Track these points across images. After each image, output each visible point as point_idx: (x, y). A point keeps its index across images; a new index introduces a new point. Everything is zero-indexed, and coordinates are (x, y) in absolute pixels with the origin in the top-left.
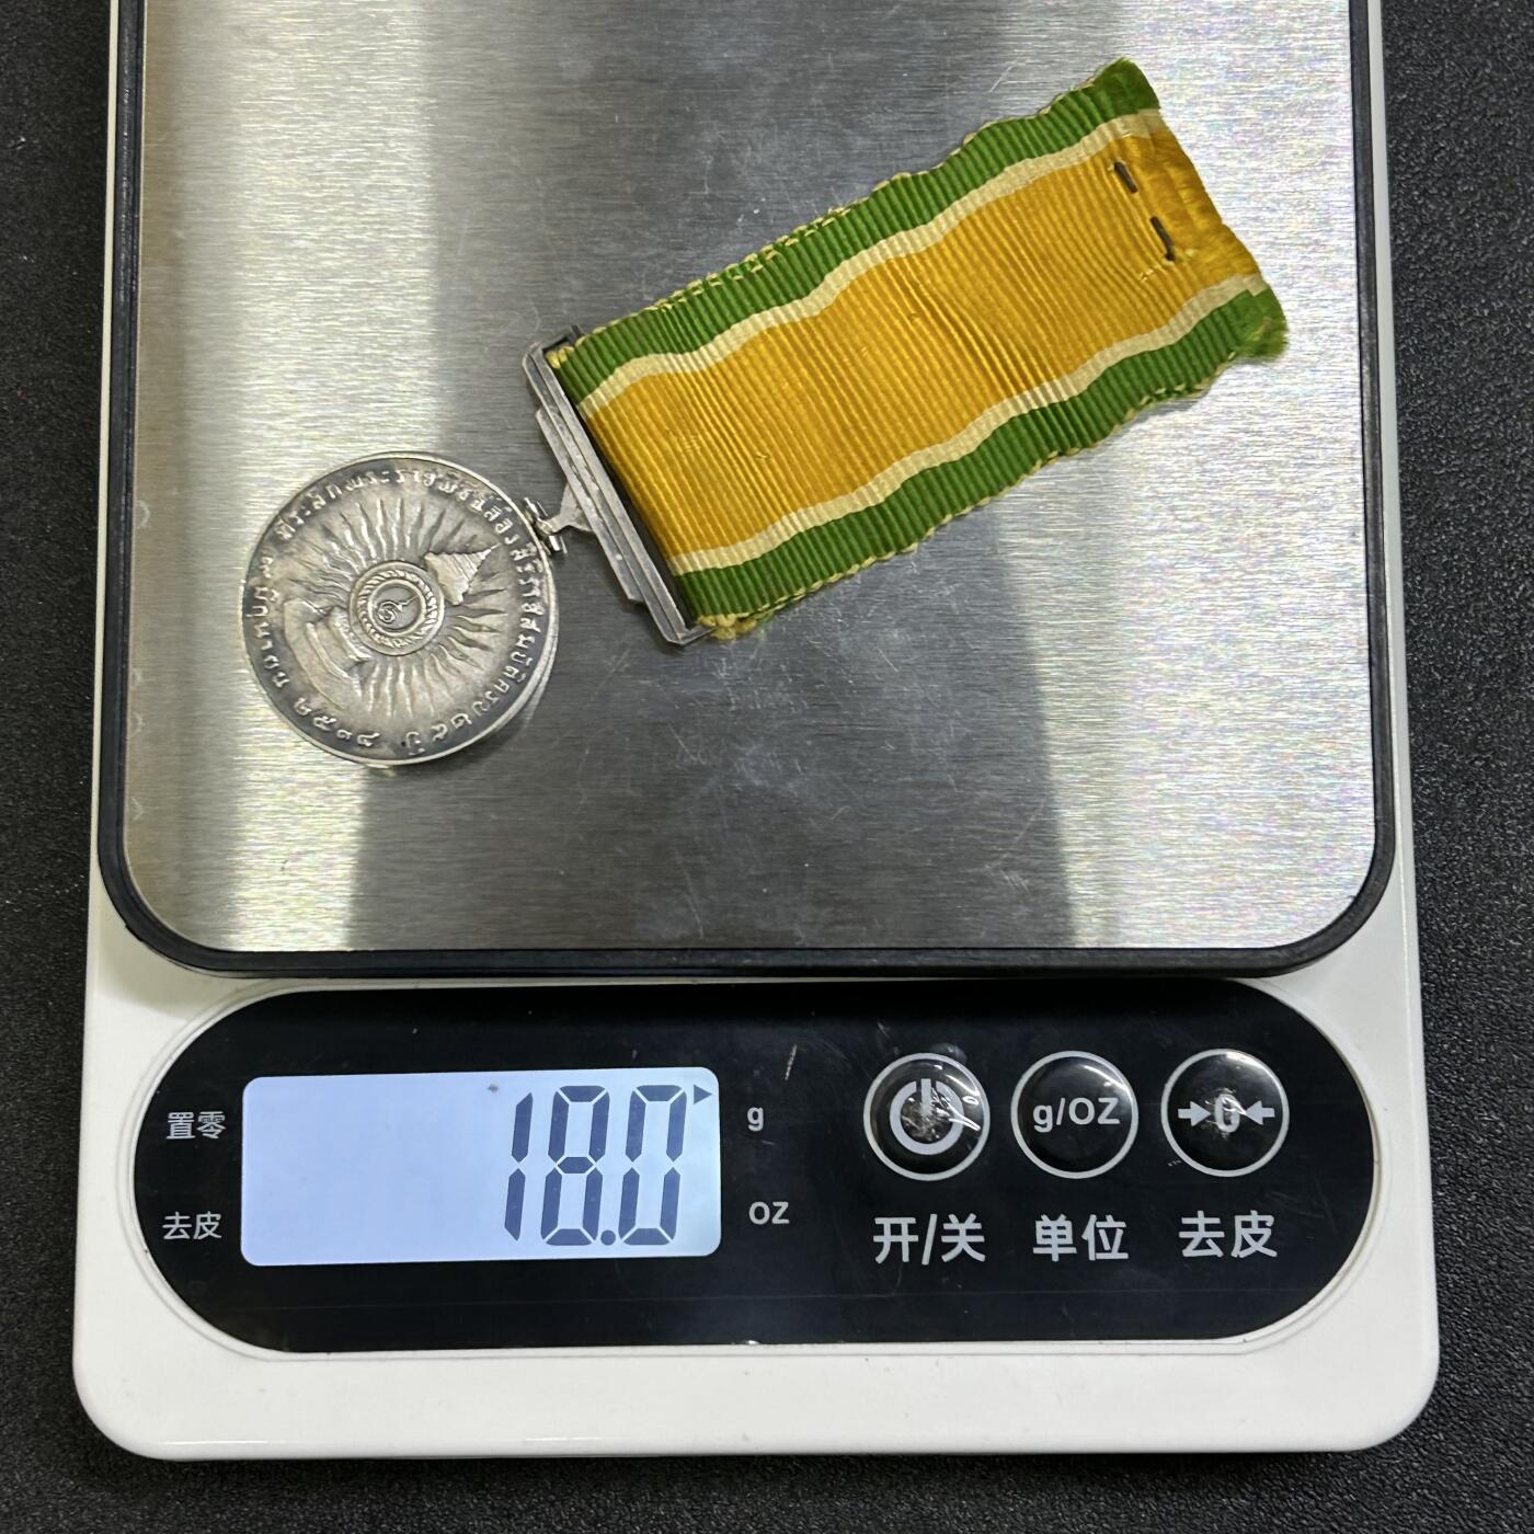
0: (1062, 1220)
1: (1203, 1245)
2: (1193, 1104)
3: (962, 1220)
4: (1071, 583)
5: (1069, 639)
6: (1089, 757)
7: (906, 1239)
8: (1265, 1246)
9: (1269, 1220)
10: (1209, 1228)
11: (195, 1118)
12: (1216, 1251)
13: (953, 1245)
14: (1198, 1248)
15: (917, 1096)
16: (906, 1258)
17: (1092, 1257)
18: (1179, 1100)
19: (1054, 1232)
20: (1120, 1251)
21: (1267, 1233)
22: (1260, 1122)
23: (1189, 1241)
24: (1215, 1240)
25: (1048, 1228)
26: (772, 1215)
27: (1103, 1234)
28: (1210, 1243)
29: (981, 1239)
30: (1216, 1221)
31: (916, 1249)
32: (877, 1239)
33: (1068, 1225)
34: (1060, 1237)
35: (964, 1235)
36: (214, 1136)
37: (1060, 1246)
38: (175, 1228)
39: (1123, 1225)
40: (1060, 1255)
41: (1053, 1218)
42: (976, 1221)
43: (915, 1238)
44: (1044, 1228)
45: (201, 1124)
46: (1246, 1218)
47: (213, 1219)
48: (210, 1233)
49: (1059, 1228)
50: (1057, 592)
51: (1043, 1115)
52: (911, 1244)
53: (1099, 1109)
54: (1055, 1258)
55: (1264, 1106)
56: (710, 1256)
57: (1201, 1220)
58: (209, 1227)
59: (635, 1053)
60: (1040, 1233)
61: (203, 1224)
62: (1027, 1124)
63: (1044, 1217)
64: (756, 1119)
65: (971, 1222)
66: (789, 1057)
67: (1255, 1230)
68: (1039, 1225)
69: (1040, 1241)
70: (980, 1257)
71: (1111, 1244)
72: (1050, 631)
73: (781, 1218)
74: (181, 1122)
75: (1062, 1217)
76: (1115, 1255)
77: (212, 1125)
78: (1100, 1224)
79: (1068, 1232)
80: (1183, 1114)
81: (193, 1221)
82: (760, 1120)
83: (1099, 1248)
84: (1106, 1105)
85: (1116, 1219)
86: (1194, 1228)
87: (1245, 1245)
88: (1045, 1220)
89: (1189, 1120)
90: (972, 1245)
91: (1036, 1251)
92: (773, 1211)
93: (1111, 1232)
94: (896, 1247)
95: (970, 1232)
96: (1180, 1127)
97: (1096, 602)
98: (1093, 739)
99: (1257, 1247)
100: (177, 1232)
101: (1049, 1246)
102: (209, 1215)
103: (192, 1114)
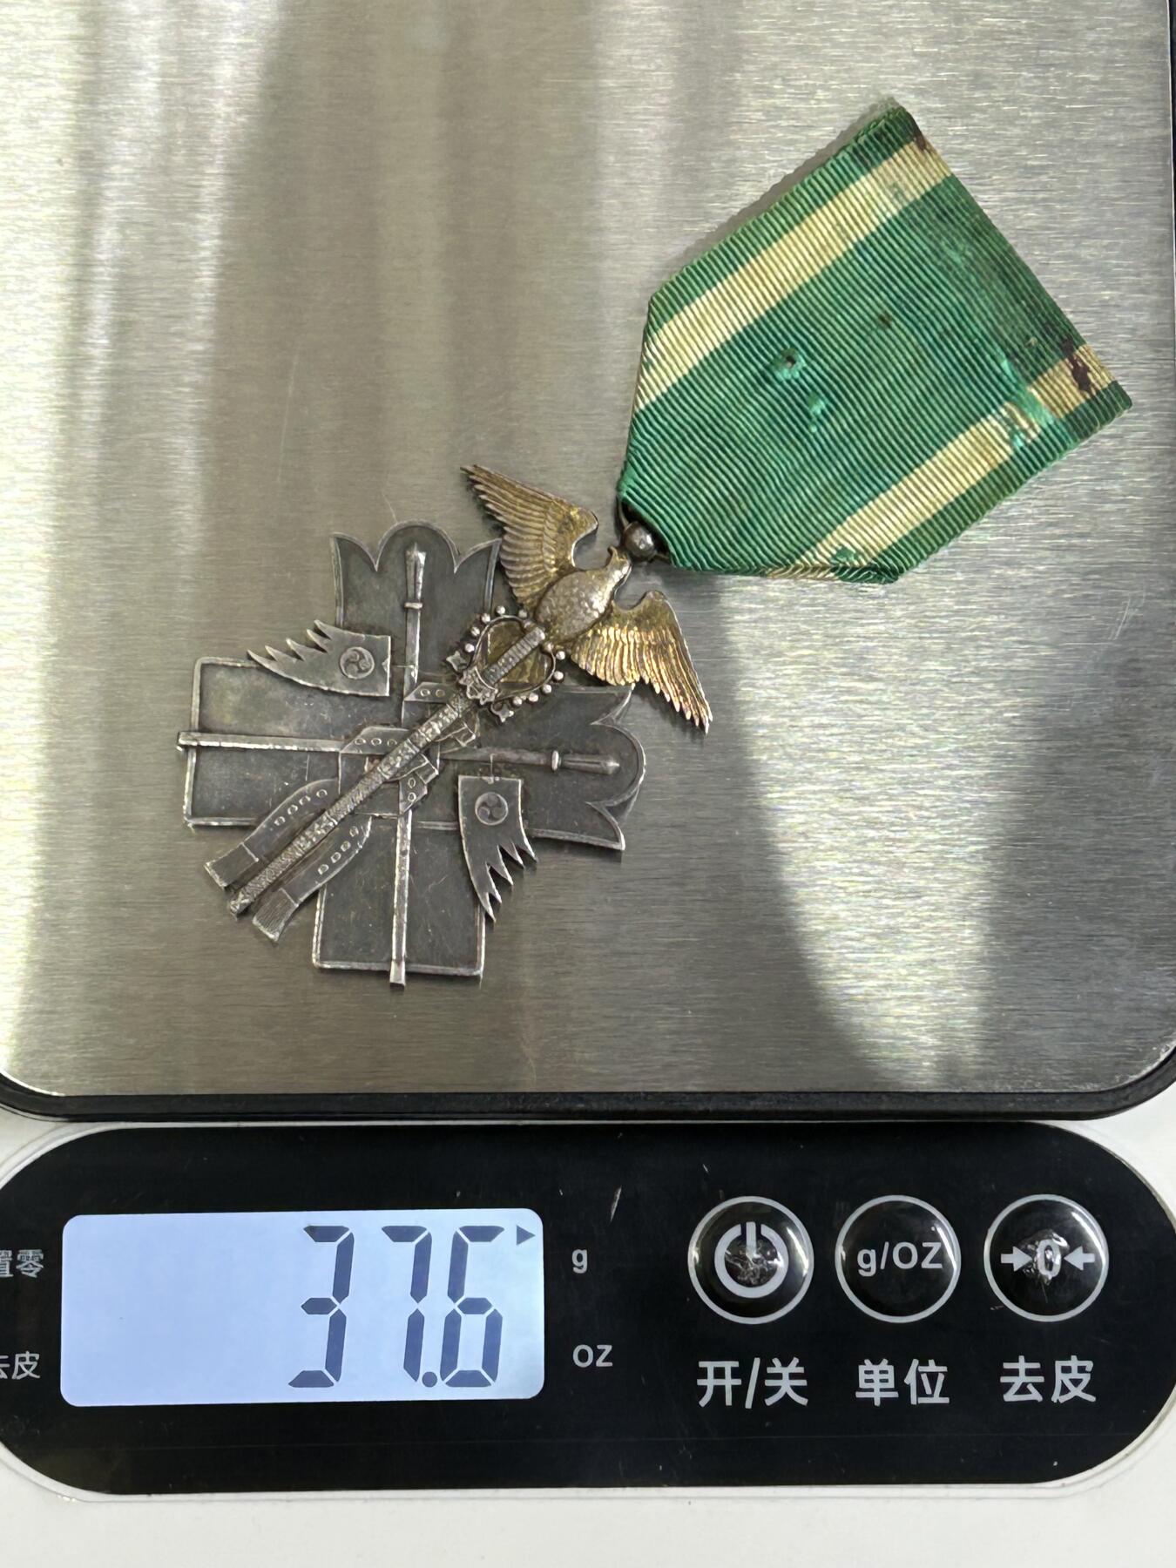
0: (884, 1364)
1: (1023, 1390)
2: (1015, 1249)
3: (785, 1364)
4: (902, 728)
5: (899, 783)
6: (919, 901)
7: (729, 1382)
8: (1086, 1390)
9: (1089, 1365)
10: (1029, 1372)
11: (14, 1256)
12: (1035, 1396)
13: (776, 1389)
14: (1019, 1392)
15: (742, 1238)
16: (729, 1401)
17: (914, 1400)
18: (1002, 1245)
19: (876, 1377)
20: (942, 1395)
21: (1086, 1378)
22: (1081, 1268)
23: (1009, 1386)
24: (1036, 1385)
25: (871, 1372)
26: (596, 1356)
27: (924, 1378)
28: (1030, 1387)
29: (803, 1383)
30: (1036, 1366)
31: (739, 1392)
32: (701, 1382)
33: (891, 1369)
34: (882, 1381)
35: (787, 1379)
36: (33, 1275)
37: (882, 1390)
39: (944, 1369)
40: (883, 1400)
41: (876, 1362)
42: (798, 1365)
43: (738, 1382)
44: (867, 1372)
45: (20, 1262)
46: (1066, 1363)
47: (32, 1359)
48: (28, 1373)
49: (882, 1372)
50: (887, 738)
51: (867, 1259)
52: (734, 1388)
53: (923, 1253)
54: (877, 1403)
55: (1085, 1251)
56: (533, 1398)
57: (1022, 1365)
58: (28, 1367)
59: (458, 1194)
60: (862, 1376)
61: (22, 1364)
62: (851, 1267)
63: (867, 1362)
64: (581, 1262)
65: (794, 1367)
66: (613, 1199)
67: (1075, 1375)
68: (862, 1369)
69: (862, 1384)
70: (803, 1401)
71: (933, 1387)
72: (881, 776)
73: (606, 1360)
75: (885, 1361)
76: (937, 1399)
77: (31, 1262)
78: (922, 1369)
79: (891, 1376)
80: (1006, 1259)
81: (11, 1361)
82: (585, 1262)
83: (921, 1392)
84: (930, 1249)
85: (937, 1364)
86: (1015, 1373)
87: (1065, 1390)
88: (868, 1365)
89: (1011, 1265)
90: (796, 1389)
91: (859, 1395)
92: (597, 1354)
93: (933, 1377)
94: (719, 1391)
95: (793, 1376)
96: (1001, 1271)
97: (927, 746)
98: (922, 883)
99: (1077, 1392)
101: (872, 1390)
102: (27, 1355)
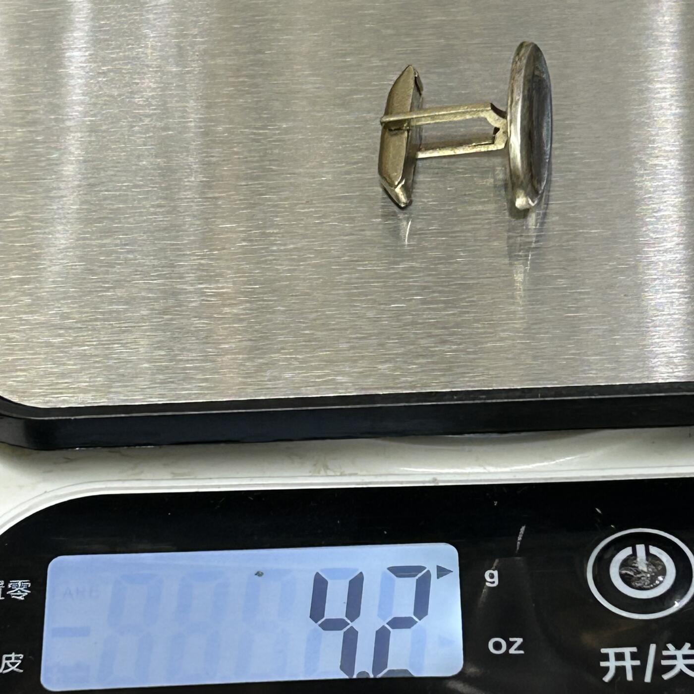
3: (679, 647)
7: (629, 663)
13: (672, 667)
15: (634, 555)
16: (630, 677)
26: (509, 647)
31: (639, 671)
32: (603, 664)
35: (681, 660)
36: (21, 598)
42: (690, 649)
43: (637, 663)
47: (17, 658)
48: (14, 668)
52: (634, 668)
56: (455, 675)
58: (13, 664)
61: (8, 662)
64: (492, 578)
65: (686, 649)
66: (518, 535)
73: (515, 650)
82: (496, 580)
94: (621, 670)
95: (686, 657)
102: (13, 655)
103: (3, 582)
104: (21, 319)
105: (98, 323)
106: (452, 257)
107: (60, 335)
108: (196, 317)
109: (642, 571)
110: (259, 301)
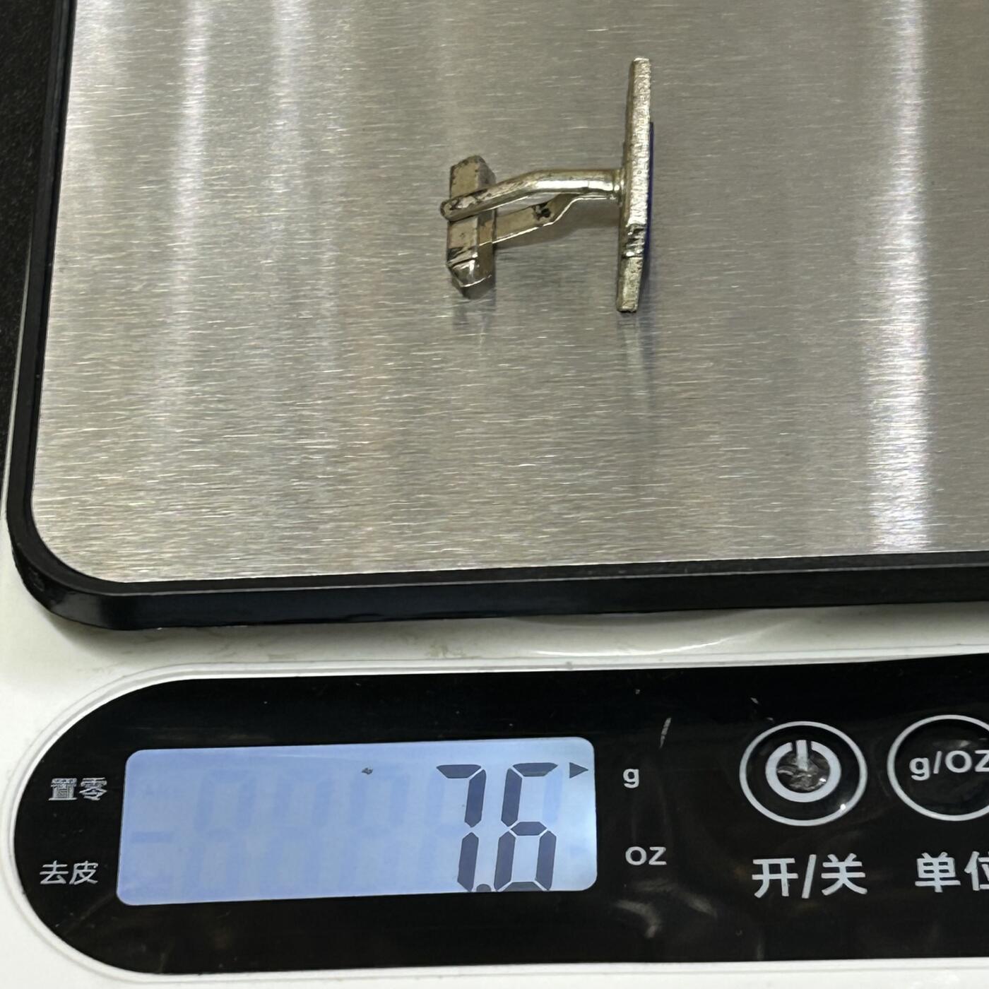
0: (943, 857)
3: (842, 859)
7: (784, 877)
11: (78, 783)
13: (834, 881)
15: (794, 751)
16: (785, 892)
17: (976, 886)
19: (936, 868)
25: (931, 864)
26: (649, 858)
27: (985, 868)
29: (862, 875)
31: (796, 886)
32: (756, 877)
33: (951, 861)
34: (942, 871)
35: (844, 872)
36: (95, 798)
37: (943, 879)
38: (53, 873)
40: (943, 887)
41: (935, 855)
42: (854, 860)
43: (794, 876)
44: (926, 864)
45: (84, 788)
47: (91, 867)
48: (87, 879)
49: (941, 864)
51: (920, 766)
52: (790, 881)
54: (938, 890)
56: (587, 889)
58: (86, 874)
59: (511, 726)
60: (921, 868)
61: (80, 872)
62: (904, 775)
63: (926, 855)
64: (631, 779)
65: (851, 861)
66: (662, 727)
68: (920, 862)
69: (922, 875)
70: (862, 891)
73: (659, 859)
74: (64, 787)
78: (982, 860)
79: (951, 867)
81: (70, 869)
82: (636, 780)
83: (983, 880)
84: (983, 755)
91: (919, 884)
94: (775, 885)
95: (850, 869)
100: (54, 878)
101: (932, 879)
102: (86, 864)
103: (74, 780)
104: (96, 479)
105: (184, 484)
106: (588, 409)
107: (140, 498)
108: (294, 478)
109: (802, 771)
110: (368, 459)
